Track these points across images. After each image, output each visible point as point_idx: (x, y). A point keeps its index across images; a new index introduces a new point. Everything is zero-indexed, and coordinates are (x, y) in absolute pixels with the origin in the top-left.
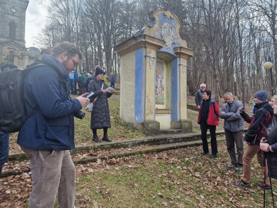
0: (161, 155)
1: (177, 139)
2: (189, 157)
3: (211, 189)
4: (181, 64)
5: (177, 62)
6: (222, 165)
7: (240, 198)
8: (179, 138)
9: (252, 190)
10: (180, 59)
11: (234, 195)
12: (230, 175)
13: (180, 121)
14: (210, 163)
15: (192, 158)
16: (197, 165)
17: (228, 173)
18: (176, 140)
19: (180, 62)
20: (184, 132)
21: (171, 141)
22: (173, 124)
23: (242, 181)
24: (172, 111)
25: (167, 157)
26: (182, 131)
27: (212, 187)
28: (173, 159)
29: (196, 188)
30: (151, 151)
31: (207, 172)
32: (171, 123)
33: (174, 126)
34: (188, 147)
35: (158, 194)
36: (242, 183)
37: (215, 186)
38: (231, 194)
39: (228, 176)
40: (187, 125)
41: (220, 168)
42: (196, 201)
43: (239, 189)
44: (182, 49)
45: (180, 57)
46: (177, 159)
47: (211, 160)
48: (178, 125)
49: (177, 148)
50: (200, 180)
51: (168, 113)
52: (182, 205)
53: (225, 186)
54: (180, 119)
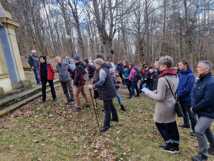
0: (16, 114)
1: (23, 96)
2: (39, 107)
3: (64, 120)
4: (10, 33)
5: (5, 31)
6: (62, 104)
7: (80, 117)
8: (24, 96)
9: (83, 111)
10: (8, 29)
11: (76, 117)
12: (69, 108)
13: (21, 82)
14: (55, 105)
15: (42, 106)
16: (48, 110)
17: (67, 107)
18: (23, 98)
19: (8, 31)
20: (26, 89)
21: (19, 99)
22: (14, 85)
23: (77, 108)
24: (10, 75)
25: (21, 113)
26: (25, 89)
27: (64, 119)
28: (27, 112)
29: (56, 124)
30: (5, 114)
31: (55, 111)
32: (12, 85)
33: (16, 87)
34: (35, 100)
35: (34, 141)
36: (78, 109)
37: (65, 117)
38: (75, 118)
39: (68, 109)
40: (27, 84)
41: (61, 106)
42: (60, 131)
43: (77, 113)
44: (8, 20)
45: (7, 27)
46: (31, 112)
47: (55, 103)
48: (19, 85)
49: (26, 103)
50: (54, 118)
51: (7, 78)
52: (54, 139)
53: (70, 115)
54: (20, 80)
